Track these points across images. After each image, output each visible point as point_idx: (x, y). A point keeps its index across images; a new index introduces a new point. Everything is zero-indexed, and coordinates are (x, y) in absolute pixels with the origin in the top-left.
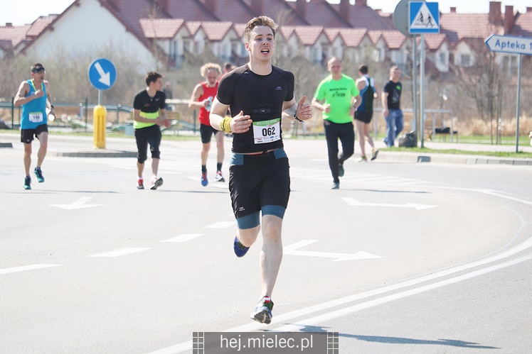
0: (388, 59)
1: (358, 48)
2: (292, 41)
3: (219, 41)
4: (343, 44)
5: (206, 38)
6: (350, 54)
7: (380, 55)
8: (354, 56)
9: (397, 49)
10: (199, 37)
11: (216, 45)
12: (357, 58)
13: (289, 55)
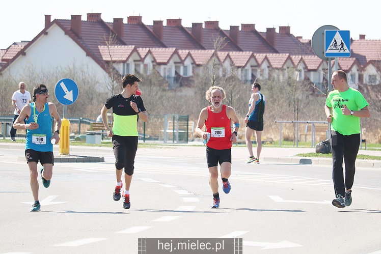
0: (307, 79)
1: (282, 69)
2: (227, 64)
3: (165, 64)
4: (270, 66)
5: (154, 61)
6: (275, 75)
7: (300, 76)
8: (278, 76)
9: (314, 70)
10: (148, 60)
11: (162, 67)
12: (281, 77)
13: (224, 76)
